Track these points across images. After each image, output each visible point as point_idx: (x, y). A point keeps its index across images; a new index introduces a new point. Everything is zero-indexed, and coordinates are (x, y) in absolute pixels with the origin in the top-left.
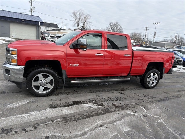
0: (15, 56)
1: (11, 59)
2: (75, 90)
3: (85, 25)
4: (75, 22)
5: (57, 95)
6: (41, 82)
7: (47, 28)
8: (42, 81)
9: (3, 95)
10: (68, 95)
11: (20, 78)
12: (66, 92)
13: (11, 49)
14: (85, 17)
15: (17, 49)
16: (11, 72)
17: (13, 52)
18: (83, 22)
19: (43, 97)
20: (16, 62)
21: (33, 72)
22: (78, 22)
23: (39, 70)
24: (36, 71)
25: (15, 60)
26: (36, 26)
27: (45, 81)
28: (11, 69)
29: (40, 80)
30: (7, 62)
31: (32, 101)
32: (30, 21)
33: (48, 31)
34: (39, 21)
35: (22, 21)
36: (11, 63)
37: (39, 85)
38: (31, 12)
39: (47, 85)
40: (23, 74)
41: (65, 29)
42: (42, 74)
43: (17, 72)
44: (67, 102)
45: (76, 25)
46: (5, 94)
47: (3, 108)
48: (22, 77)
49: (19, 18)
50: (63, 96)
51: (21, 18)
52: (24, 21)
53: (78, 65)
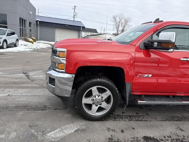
0: (63, 60)
1: (58, 63)
2: (137, 112)
3: (125, 29)
4: (115, 26)
5: (114, 120)
6: (94, 98)
7: (87, 33)
8: (97, 97)
9: (44, 111)
10: (131, 122)
11: (66, 90)
12: (125, 114)
13: (58, 49)
14: (125, 21)
15: (66, 49)
16: (56, 81)
17: (61, 53)
18: (123, 25)
19: (96, 121)
20: (64, 68)
21: (85, 84)
22: (118, 26)
23: (93, 80)
24: (90, 82)
25: (62, 65)
26: (78, 31)
27: (100, 97)
28: (56, 77)
29: (93, 95)
30: (52, 66)
31: (81, 129)
32: (73, 27)
33: (88, 36)
34: (81, 26)
35: (66, 27)
36: (57, 69)
37: (91, 102)
38: (74, 18)
39: (102, 103)
40: (72, 85)
41: (104, 34)
42: (97, 87)
43: (64, 81)
44: (134, 138)
45: (116, 29)
46: (47, 111)
47: (42, 138)
48: (70, 89)
49: (64, 24)
50: (123, 122)
51: (65, 24)
52: (67, 26)
53: (150, 76)
